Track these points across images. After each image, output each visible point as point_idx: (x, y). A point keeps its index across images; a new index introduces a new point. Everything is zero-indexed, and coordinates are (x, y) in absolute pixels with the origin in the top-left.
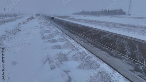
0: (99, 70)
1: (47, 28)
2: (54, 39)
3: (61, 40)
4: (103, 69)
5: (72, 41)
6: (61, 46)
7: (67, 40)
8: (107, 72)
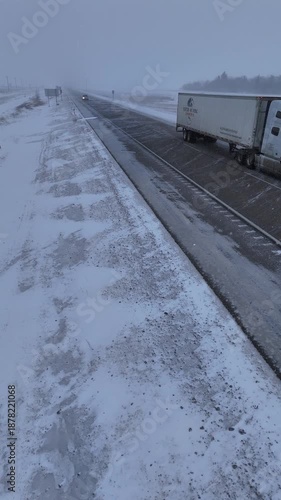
0: (171, 306)
1: (69, 140)
2: (73, 181)
3: (95, 186)
4: (186, 305)
5: (128, 193)
6: (86, 209)
7: (113, 188)
8: (195, 317)
